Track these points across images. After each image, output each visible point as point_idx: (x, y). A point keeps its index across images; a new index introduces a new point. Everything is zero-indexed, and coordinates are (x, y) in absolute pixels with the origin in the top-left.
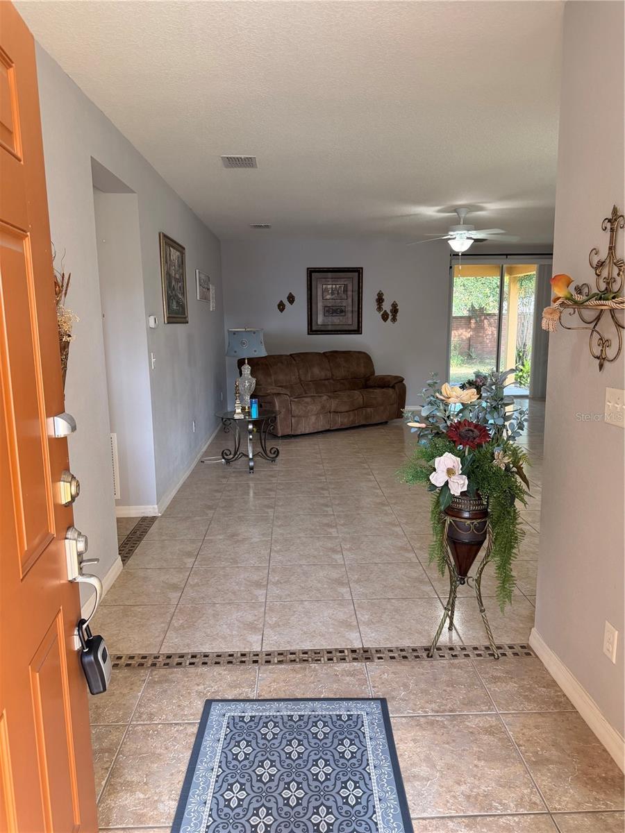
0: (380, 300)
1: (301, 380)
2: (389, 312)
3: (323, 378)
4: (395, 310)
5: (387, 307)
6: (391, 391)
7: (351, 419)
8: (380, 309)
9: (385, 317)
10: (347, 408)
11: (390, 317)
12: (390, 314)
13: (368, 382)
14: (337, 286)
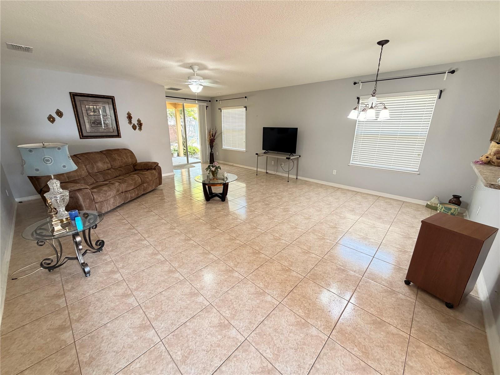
0: (130, 117)
1: (89, 173)
2: (136, 125)
3: (106, 168)
4: (140, 124)
5: (134, 121)
6: (154, 171)
7: (136, 193)
8: (130, 122)
9: (134, 127)
10: (133, 187)
11: (138, 128)
12: (137, 126)
13: (135, 167)
14: (98, 107)
